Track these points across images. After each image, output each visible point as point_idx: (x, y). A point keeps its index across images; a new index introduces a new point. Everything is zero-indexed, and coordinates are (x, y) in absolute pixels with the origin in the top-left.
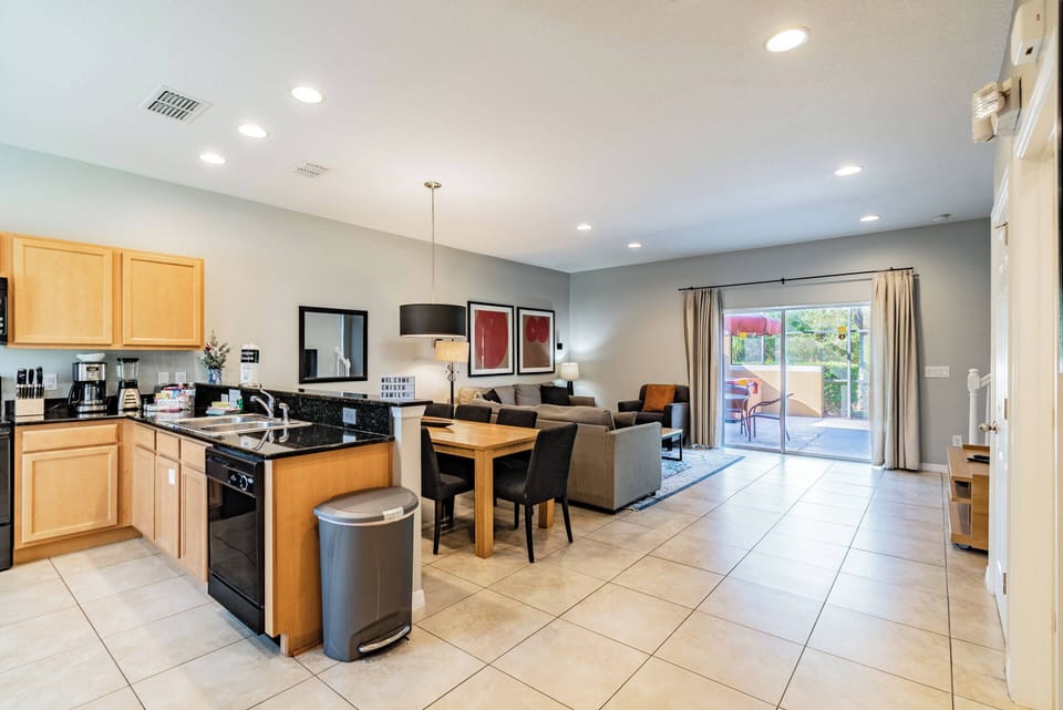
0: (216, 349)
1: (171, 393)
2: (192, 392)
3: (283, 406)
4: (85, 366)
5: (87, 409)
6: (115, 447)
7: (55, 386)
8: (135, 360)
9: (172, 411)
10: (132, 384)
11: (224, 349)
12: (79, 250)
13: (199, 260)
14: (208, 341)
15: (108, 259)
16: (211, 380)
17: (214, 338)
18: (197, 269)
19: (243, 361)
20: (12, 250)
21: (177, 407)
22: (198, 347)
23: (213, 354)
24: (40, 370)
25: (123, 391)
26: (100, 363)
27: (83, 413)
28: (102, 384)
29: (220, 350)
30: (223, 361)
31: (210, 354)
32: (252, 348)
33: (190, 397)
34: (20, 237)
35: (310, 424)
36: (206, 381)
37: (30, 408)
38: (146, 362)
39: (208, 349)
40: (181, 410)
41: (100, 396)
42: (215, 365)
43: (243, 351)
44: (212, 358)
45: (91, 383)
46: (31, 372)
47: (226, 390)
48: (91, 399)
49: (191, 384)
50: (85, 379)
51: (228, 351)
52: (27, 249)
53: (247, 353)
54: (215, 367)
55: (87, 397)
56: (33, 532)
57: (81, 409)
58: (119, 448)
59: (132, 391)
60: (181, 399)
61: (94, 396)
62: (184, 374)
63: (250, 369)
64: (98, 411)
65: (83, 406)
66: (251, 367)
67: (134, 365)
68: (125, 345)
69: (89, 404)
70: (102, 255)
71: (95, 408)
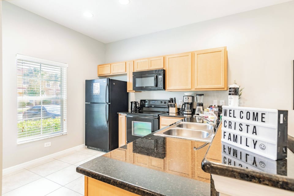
1: (209, 109)
5: (186, 113)
7: (179, 104)
8: (202, 95)
10: (201, 105)
15: (190, 56)
18: (223, 52)
19: (230, 94)
22: (224, 88)
24: (175, 98)
25: (197, 107)
26: (190, 96)
27: (186, 114)
28: (192, 104)
34: (167, 55)
37: (173, 111)
38: (208, 96)
43: (230, 88)
45: (187, 103)
46: (173, 99)
52: (170, 59)
53: (231, 90)
57: (185, 112)
62: (224, 101)
63: (232, 99)
64: (190, 114)
65: (185, 111)
66: (232, 97)
67: (202, 97)
68: (195, 89)
69: (187, 111)
70: (188, 56)
71: (189, 113)
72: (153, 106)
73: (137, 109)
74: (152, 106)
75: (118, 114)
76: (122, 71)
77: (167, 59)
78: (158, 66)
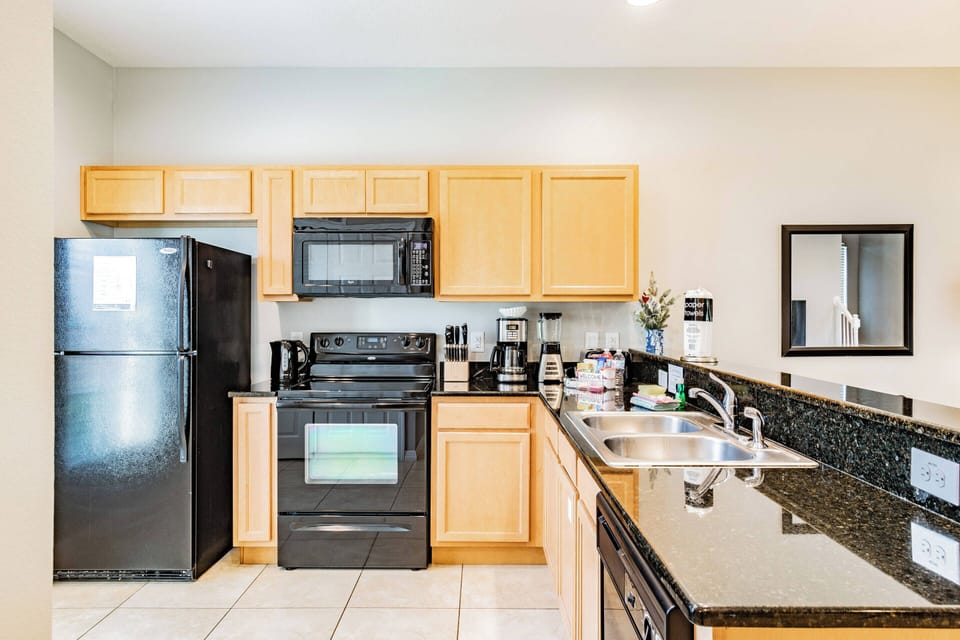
0: (655, 299)
1: (594, 362)
2: (620, 364)
3: (750, 412)
4: (506, 323)
5: (507, 378)
6: (527, 434)
7: (480, 348)
8: (557, 316)
9: (594, 392)
10: (553, 348)
11: (666, 300)
12: (499, 175)
13: (630, 167)
14: (644, 288)
15: (526, 181)
16: (649, 345)
17: (653, 283)
18: (629, 181)
19: (687, 318)
20: (439, 185)
21: (599, 385)
22: (631, 296)
23: (650, 307)
24: (465, 327)
25: (544, 356)
26: (521, 320)
27: (505, 383)
28: (523, 346)
29: (661, 301)
30: (666, 316)
31: (647, 307)
32: (701, 295)
33: (618, 371)
34: (443, 168)
35: (811, 464)
36: (641, 348)
37: (456, 373)
38: (571, 318)
39: (645, 299)
40: (605, 390)
41: (521, 361)
42: (654, 323)
43: (688, 300)
44: (649, 313)
45: (511, 344)
46: (458, 329)
47: (664, 364)
48: (512, 365)
49: (619, 352)
50: (506, 341)
51: (671, 303)
52: (452, 181)
53: (694, 305)
54: (654, 327)
55: (507, 362)
56: (446, 530)
57: (501, 378)
58: (531, 437)
59: (555, 358)
60: (604, 373)
61: (514, 362)
62: (616, 335)
63: (698, 331)
64: (518, 383)
65: (504, 373)
66: (699, 327)
67: (557, 322)
68: (545, 295)
69: (510, 372)
70: (521, 178)
71: (516, 378)
72: (373, 358)
73: (301, 372)
74: (371, 358)
75: (231, 399)
76: (236, 208)
77: (443, 181)
78: (408, 203)
